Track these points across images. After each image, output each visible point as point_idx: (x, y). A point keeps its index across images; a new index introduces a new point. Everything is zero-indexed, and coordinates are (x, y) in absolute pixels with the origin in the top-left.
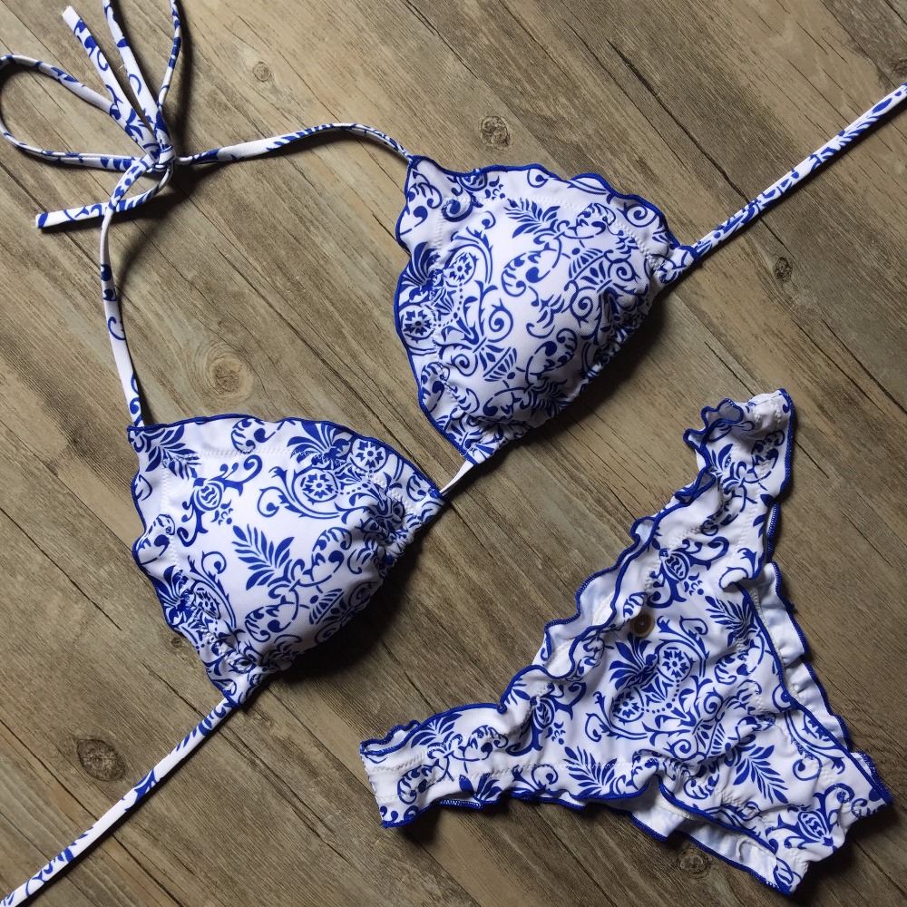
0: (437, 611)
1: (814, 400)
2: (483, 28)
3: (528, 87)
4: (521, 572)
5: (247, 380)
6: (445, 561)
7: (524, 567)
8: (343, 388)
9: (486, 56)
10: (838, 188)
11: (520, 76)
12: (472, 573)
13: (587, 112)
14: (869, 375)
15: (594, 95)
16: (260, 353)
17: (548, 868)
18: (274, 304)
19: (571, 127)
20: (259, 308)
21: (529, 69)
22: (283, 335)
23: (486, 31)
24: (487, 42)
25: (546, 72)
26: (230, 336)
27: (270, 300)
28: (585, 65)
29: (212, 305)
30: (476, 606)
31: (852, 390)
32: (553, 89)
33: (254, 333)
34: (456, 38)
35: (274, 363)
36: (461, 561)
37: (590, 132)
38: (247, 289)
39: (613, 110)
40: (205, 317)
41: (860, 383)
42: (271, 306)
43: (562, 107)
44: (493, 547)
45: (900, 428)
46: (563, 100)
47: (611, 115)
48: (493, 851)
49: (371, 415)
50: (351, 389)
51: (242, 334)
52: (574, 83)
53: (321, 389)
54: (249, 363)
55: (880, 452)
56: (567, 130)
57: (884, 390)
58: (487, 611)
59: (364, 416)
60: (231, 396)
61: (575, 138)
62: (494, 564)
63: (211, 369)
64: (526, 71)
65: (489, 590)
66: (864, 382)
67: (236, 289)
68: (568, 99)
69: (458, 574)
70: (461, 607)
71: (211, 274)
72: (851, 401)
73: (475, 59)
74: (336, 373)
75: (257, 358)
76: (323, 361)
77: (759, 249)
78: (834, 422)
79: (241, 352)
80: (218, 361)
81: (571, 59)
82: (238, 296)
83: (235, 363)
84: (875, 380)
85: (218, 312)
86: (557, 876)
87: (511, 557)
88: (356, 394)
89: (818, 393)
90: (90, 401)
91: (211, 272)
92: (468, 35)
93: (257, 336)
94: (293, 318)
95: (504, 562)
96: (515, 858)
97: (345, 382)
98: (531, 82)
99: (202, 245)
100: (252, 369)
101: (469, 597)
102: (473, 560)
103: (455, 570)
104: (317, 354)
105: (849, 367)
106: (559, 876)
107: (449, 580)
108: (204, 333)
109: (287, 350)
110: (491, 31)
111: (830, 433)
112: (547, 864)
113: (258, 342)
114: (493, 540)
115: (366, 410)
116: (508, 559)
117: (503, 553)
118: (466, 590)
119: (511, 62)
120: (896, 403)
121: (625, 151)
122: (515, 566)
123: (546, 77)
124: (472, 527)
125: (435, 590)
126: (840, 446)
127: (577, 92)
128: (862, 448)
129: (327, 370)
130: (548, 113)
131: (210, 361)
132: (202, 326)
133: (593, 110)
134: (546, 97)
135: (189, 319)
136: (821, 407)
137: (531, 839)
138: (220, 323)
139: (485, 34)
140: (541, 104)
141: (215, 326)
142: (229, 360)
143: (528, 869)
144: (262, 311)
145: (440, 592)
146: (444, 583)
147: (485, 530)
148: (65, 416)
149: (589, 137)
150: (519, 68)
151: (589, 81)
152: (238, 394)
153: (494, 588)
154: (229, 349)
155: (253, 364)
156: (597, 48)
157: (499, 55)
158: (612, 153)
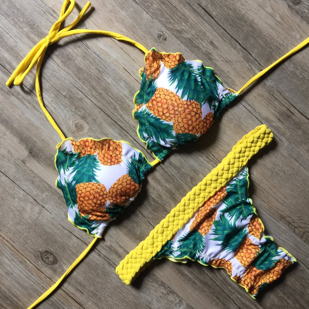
0: (156, 199)
1: (276, 117)
2: (155, 2)
3: (171, 21)
4: (183, 183)
5: (86, 127)
6: (158, 182)
7: (184, 181)
8: (118, 127)
9: (156, 11)
10: (278, 45)
11: (168, 17)
12: (167, 185)
13: (192, 27)
14: (294, 107)
15: (193, 21)
16: (90, 117)
17: (201, 281)
18: (93, 101)
19: (187, 33)
20: (88, 102)
21: (171, 14)
22: (96, 111)
23: (156, 3)
24: (156, 7)
25: (177, 15)
26: (79, 113)
27: (92, 100)
28: (190, 11)
29: (72, 103)
30: (169, 196)
31: (288, 112)
32: (180, 20)
33: (87, 111)
34: (145, 6)
35: (95, 120)
36: (163, 181)
37: (193, 34)
38: (83, 97)
39: (200, 26)
40: (70, 107)
41: (291, 110)
42: (92, 101)
43: (184, 26)
44: (173, 175)
45: (306, 124)
46: (184, 24)
47: (200, 27)
48: (182, 277)
49: (128, 135)
50: (121, 127)
51: (83, 112)
52: (186, 18)
53: (111, 128)
54: (86, 121)
55: (300, 132)
56: (186, 34)
57: (299, 112)
58: (173, 197)
59: (126, 135)
60: (81, 133)
61: (189, 36)
62: (174, 181)
63: (74, 124)
64: (170, 15)
65: (173, 190)
66: (293, 110)
67: (80, 97)
68: (185, 23)
69: (162, 186)
70: (164, 197)
71: (71, 93)
72: (289, 117)
73: (153, 13)
74: (116, 122)
75: (89, 119)
76: (111, 118)
77: (254, 68)
78: (283, 124)
79: (83, 118)
80: (76, 121)
81: (185, 10)
82: (81, 99)
83: (82, 122)
84: (296, 109)
85: (74, 105)
86: (204, 284)
87: (179, 178)
88: (123, 128)
89: (278, 115)
90: (34, 138)
91: (71, 92)
92: (150, 5)
93: (88, 112)
94: (99, 105)
95: (177, 180)
96: (190, 279)
97: (119, 125)
98: (172, 19)
99: (67, 83)
100: (88, 123)
101: (167, 193)
102: (167, 180)
103: (161, 184)
104: (109, 116)
105: (287, 105)
106: (205, 284)
107: (159, 188)
108: (70, 112)
109: (99, 116)
110: (157, 3)
111: (282, 127)
112: (200, 280)
113: (89, 114)
114: (173, 173)
115: (127, 133)
116: (178, 179)
117: (177, 177)
118: (165, 191)
119: (165, 13)
120: (304, 116)
121: (206, 39)
122: (181, 181)
123: (177, 17)
124: (165, 170)
125: (155, 192)
126: (286, 132)
127: (188, 20)
128: (294, 131)
129: (112, 121)
130: (179, 29)
131: (74, 122)
132: (70, 110)
133: (194, 26)
134: (178, 23)
135: (65, 108)
136: (279, 119)
137: (194, 272)
138: (75, 109)
139: (155, 4)
140: (176, 26)
141: (74, 110)
142: (79, 121)
143: (194, 282)
144: (89, 103)
145: (157, 192)
146: (158, 189)
147: (170, 170)
148: (27, 144)
149: (193, 35)
150: (168, 14)
151: (192, 17)
152: (84, 132)
153: (175, 189)
154: (79, 117)
155: (87, 121)
156: (194, 5)
157: (161, 10)
158: (201, 40)
